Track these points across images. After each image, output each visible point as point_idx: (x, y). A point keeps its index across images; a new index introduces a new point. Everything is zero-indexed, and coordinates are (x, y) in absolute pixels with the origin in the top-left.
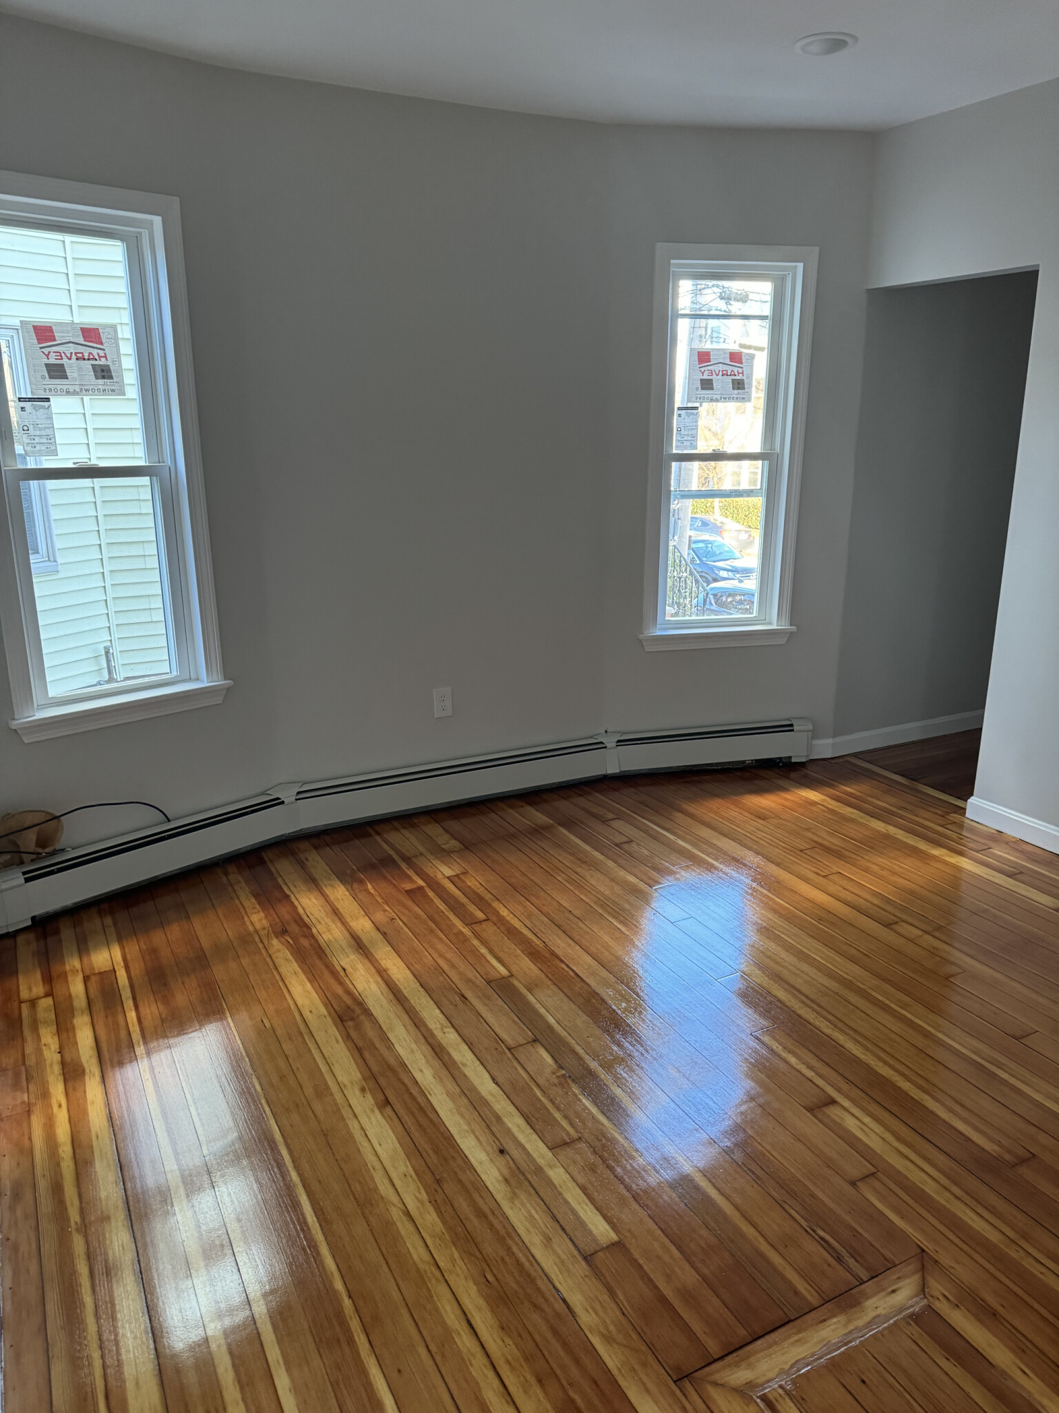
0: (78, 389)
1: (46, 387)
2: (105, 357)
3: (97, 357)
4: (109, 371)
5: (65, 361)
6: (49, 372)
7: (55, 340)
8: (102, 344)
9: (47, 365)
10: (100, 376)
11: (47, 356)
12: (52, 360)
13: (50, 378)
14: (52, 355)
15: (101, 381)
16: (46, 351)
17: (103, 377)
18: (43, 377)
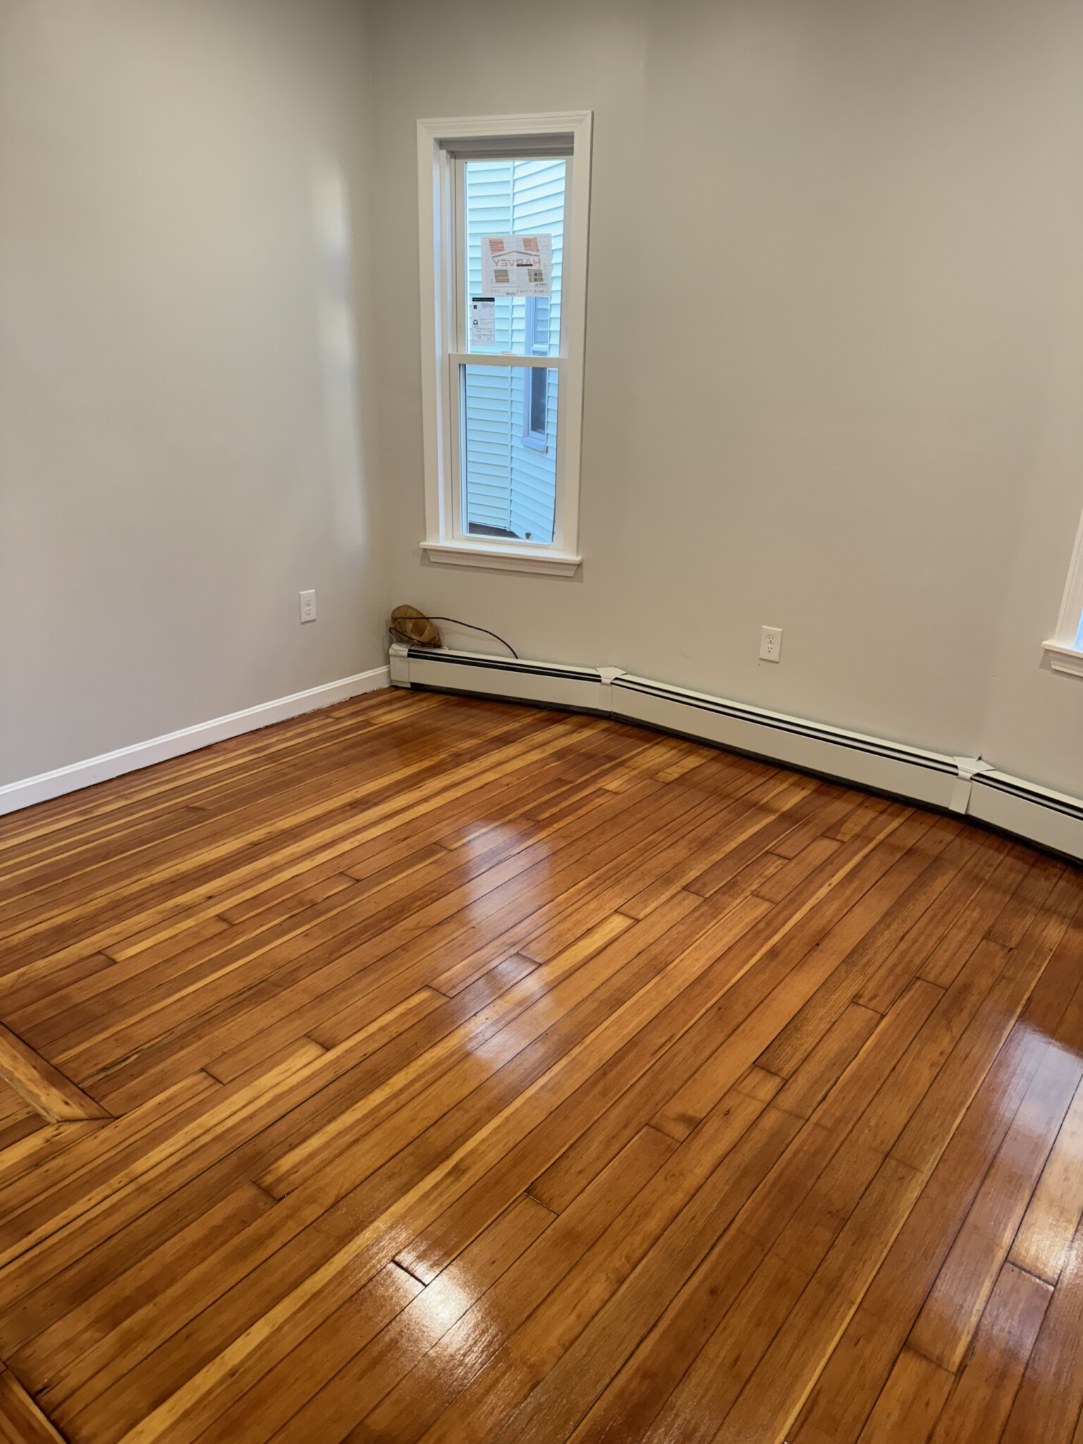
0: (515, 291)
1: (494, 289)
2: (539, 262)
3: (532, 263)
4: (541, 274)
5: (508, 267)
6: (496, 276)
7: (503, 250)
8: (538, 251)
9: (496, 271)
10: (533, 279)
11: (497, 263)
12: (500, 267)
13: (497, 282)
14: (500, 263)
15: (533, 284)
16: (496, 259)
17: (536, 280)
18: (492, 282)
